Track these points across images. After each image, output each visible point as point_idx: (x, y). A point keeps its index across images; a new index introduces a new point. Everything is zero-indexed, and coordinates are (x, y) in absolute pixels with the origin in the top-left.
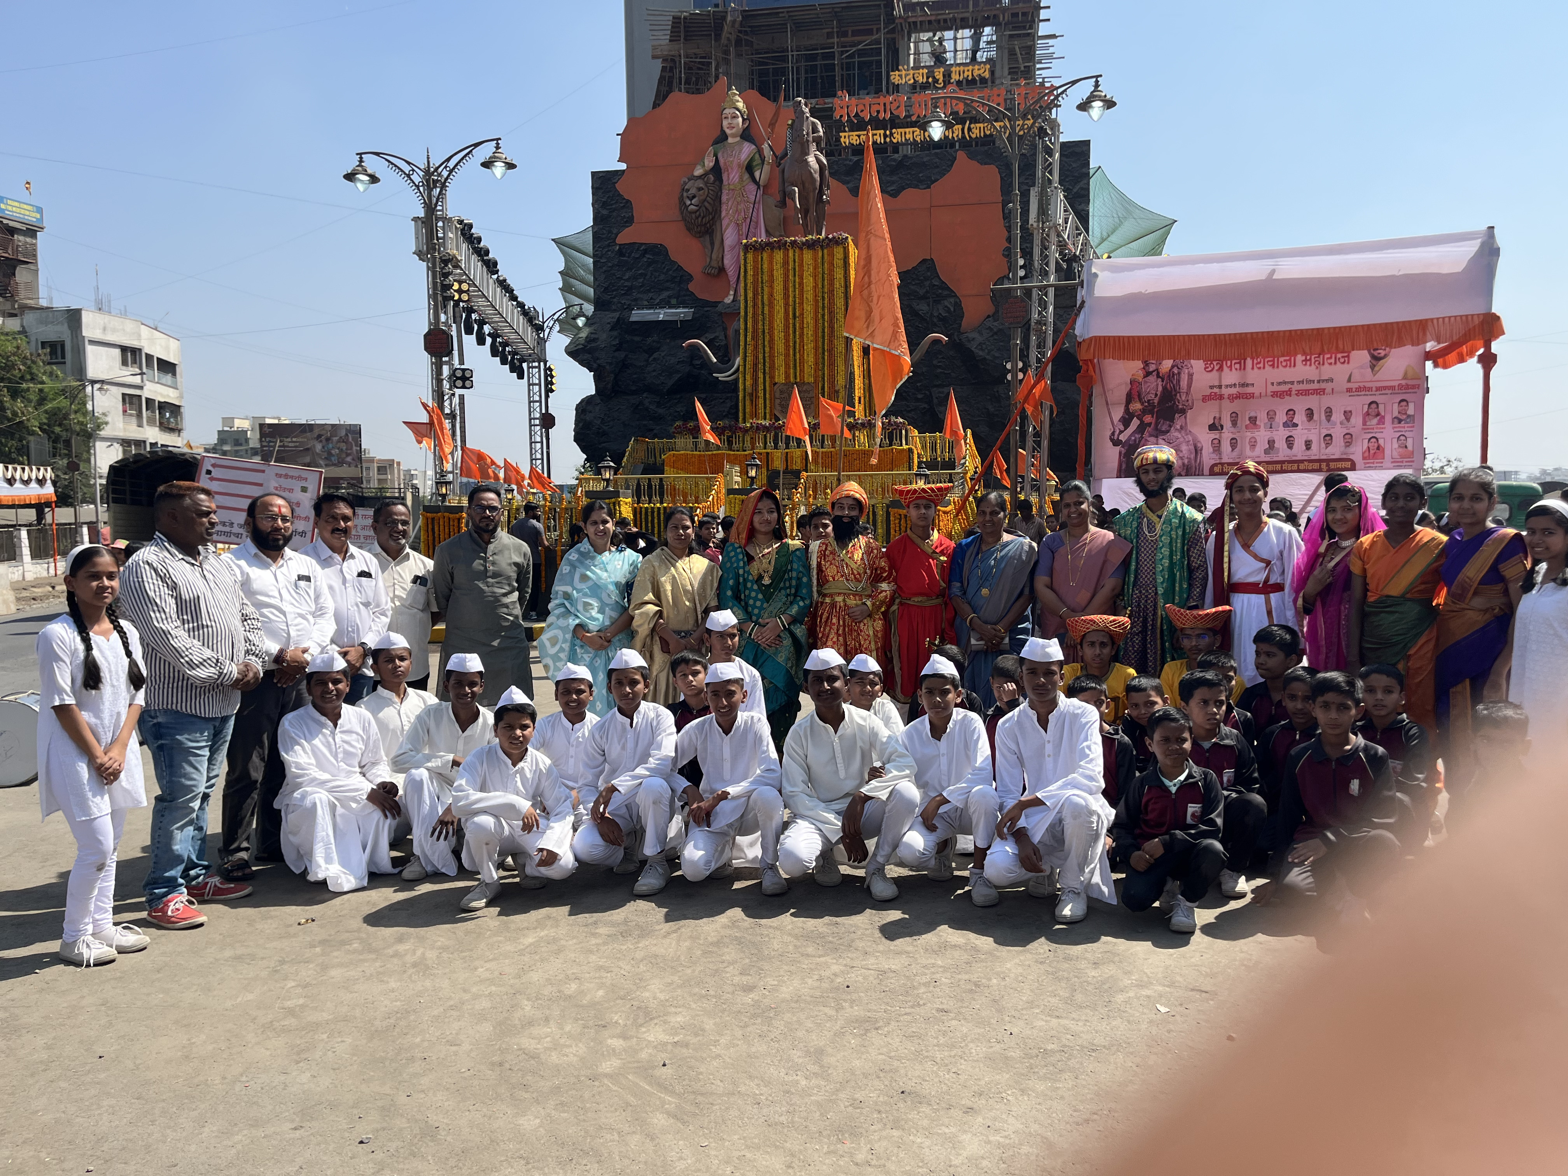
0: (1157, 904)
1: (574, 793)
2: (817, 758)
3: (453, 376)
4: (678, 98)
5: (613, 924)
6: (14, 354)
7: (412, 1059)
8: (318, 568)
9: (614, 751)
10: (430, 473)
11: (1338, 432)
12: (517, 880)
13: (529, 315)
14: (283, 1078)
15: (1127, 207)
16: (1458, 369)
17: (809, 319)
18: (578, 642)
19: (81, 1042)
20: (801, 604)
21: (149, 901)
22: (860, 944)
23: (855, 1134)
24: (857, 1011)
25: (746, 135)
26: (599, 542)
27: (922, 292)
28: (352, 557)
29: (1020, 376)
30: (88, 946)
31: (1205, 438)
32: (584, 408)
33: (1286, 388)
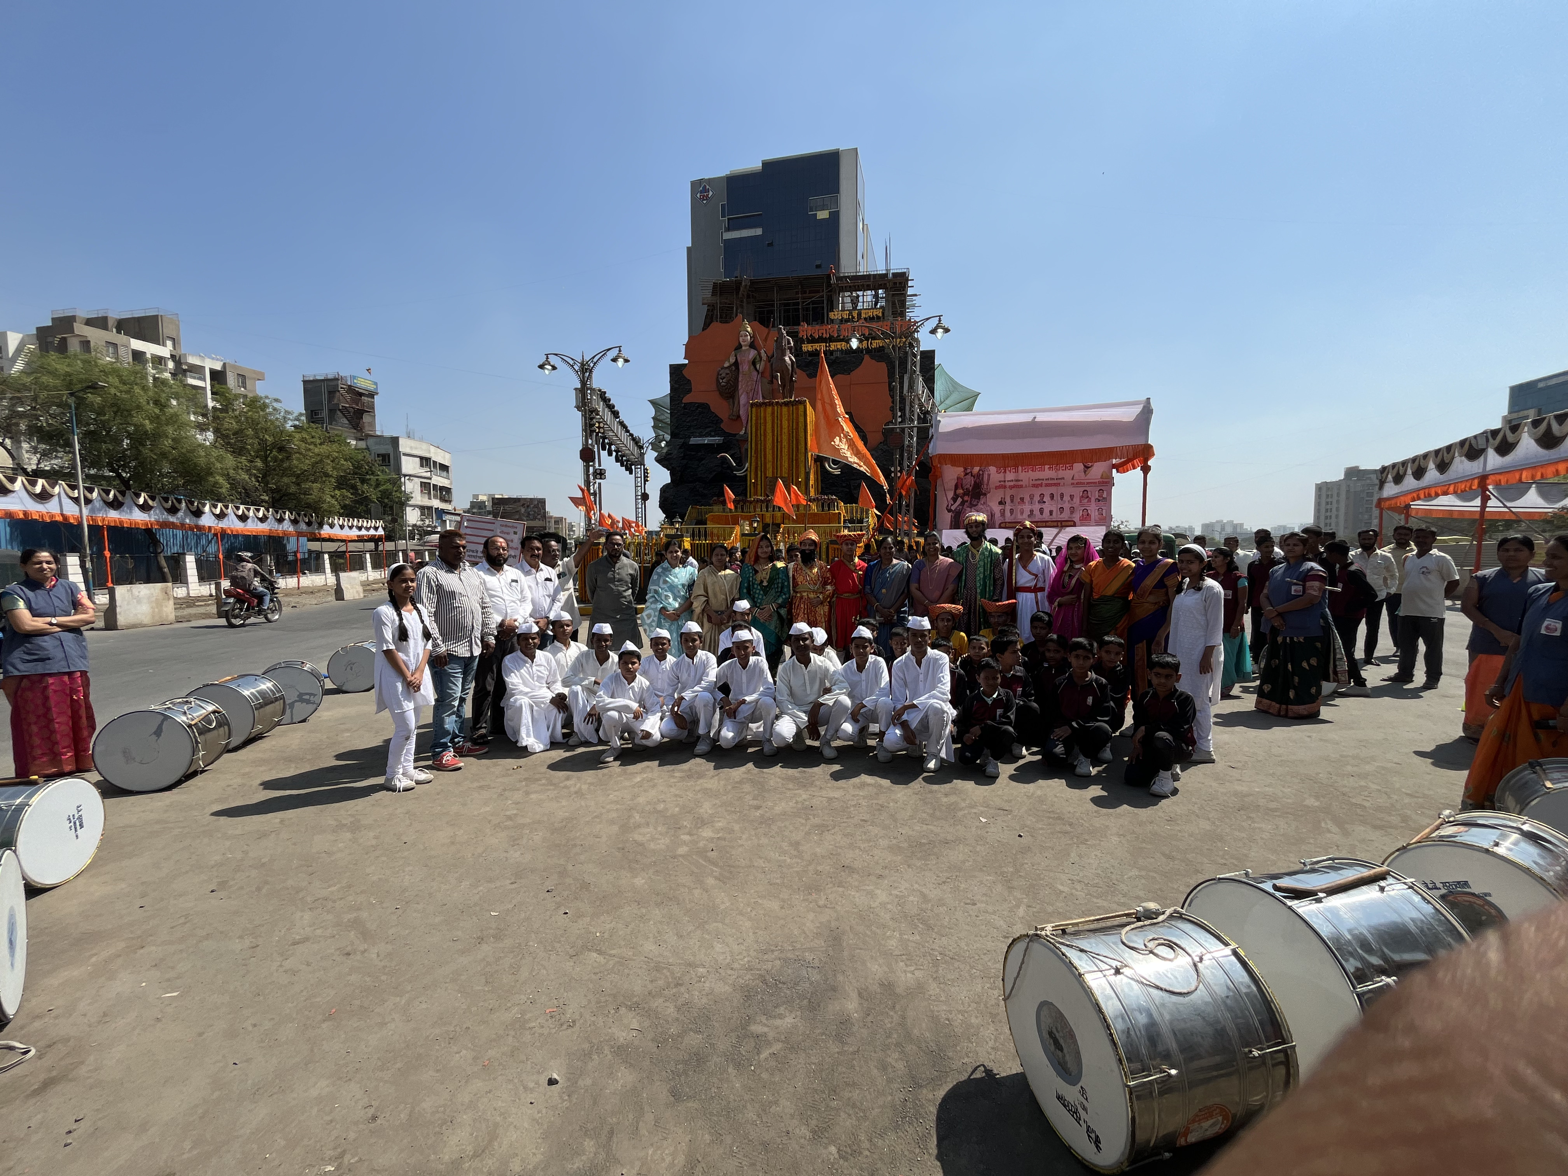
0: (978, 762)
1: (661, 699)
2: (796, 683)
3: (595, 471)
4: (716, 326)
5: (683, 771)
6: (362, 460)
7: (575, 845)
8: (522, 576)
9: (684, 677)
10: (583, 524)
11: (1067, 506)
12: (630, 746)
13: (636, 441)
14: (505, 854)
15: (954, 386)
16: (1132, 473)
17: (785, 443)
18: (662, 617)
19: (394, 834)
20: (784, 597)
21: (432, 755)
22: (818, 783)
23: (818, 890)
24: (817, 821)
25: (752, 345)
26: (674, 562)
28: (541, 570)
29: (899, 474)
30: (400, 780)
31: (997, 509)
32: (664, 490)
33: (1039, 482)
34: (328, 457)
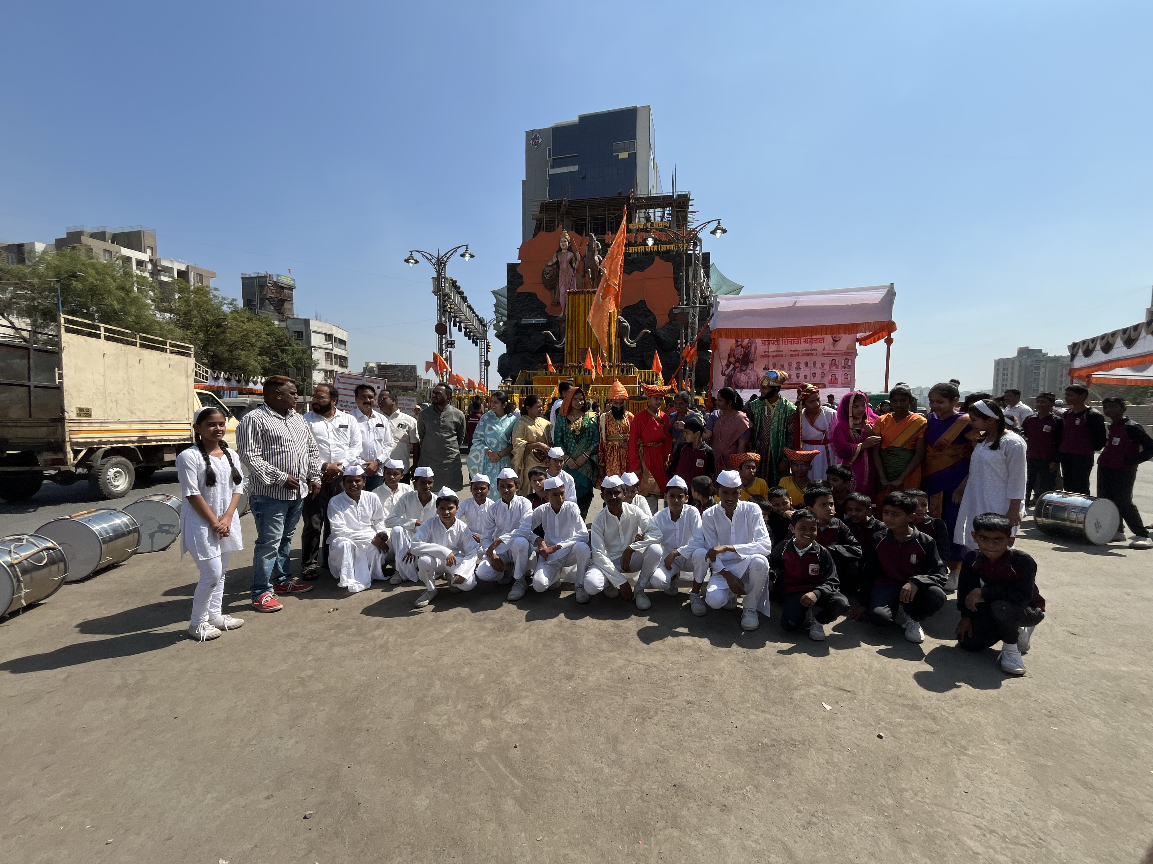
2: (609, 532)
3: (447, 343)
4: (543, 234)
6: (282, 336)
7: (360, 730)
8: (354, 421)
9: (500, 521)
11: (818, 372)
12: (447, 587)
13: (481, 321)
14: (278, 743)
15: (724, 280)
16: (873, 345)
20: (595, 445)
23: (646, 833)
25: (570, 249)
27: (640, 313)
28: (374, 417)
29: (684, 346)
30: (204, 629)
32: (502, 358)
33: (796, 353)
34: (253, 332)
